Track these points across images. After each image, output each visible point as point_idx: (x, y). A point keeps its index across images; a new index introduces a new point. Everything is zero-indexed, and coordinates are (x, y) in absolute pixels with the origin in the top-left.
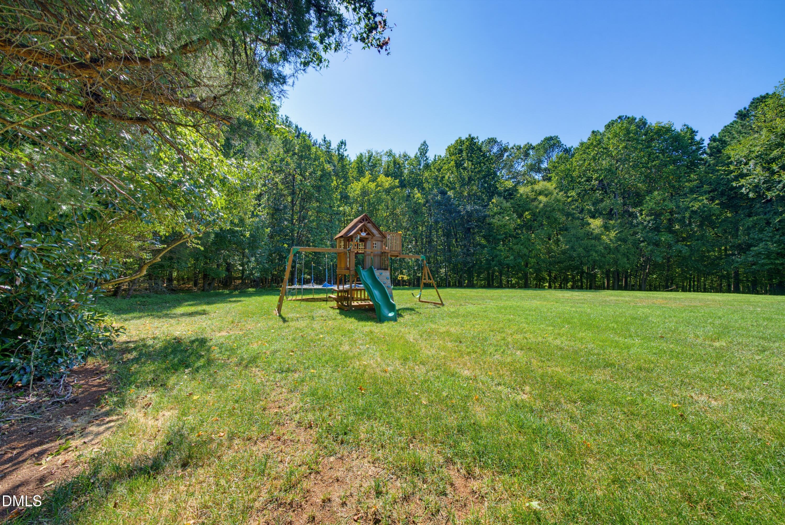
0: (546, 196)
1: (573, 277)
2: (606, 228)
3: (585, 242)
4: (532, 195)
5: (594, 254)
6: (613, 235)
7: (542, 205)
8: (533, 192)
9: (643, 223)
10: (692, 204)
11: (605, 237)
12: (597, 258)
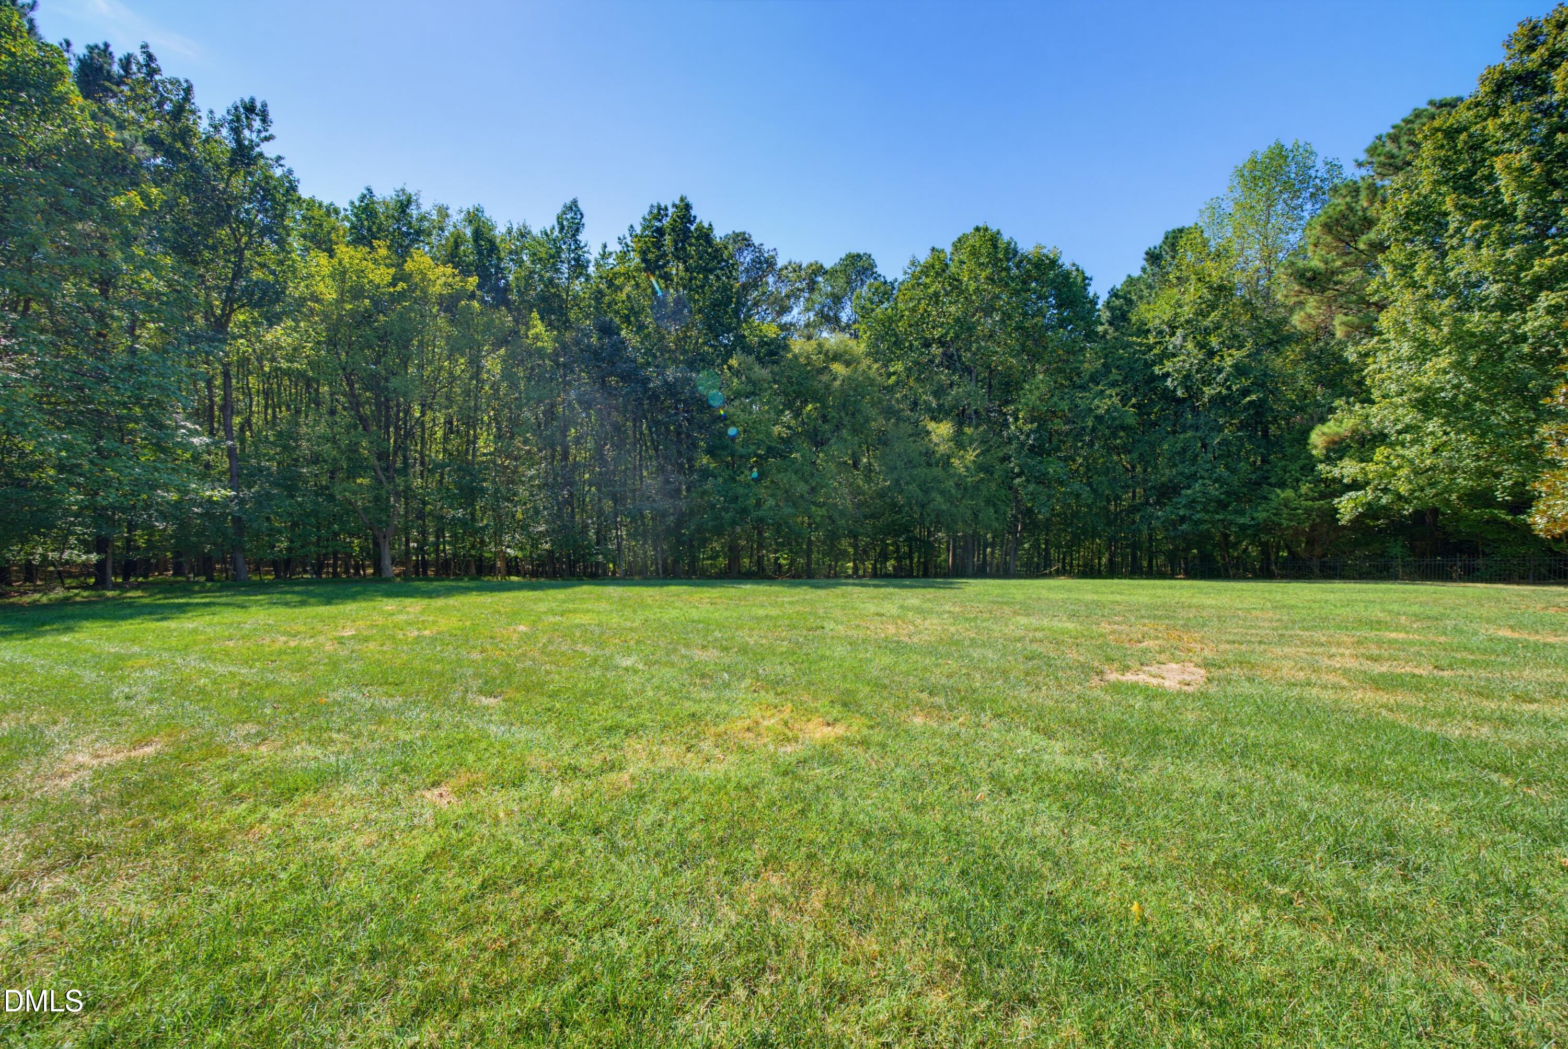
0: (848, 364)
1: (897, 550)
2: (959, 441)
3: (921, 471)
4: (818, 360)
5: (939, 499)
6: (972, 458)
7: (837, 383)
8: (820, 353)
9: (1018, 438)
10: (1096, 402)
11: (958, 462)
12: (944, 507)
